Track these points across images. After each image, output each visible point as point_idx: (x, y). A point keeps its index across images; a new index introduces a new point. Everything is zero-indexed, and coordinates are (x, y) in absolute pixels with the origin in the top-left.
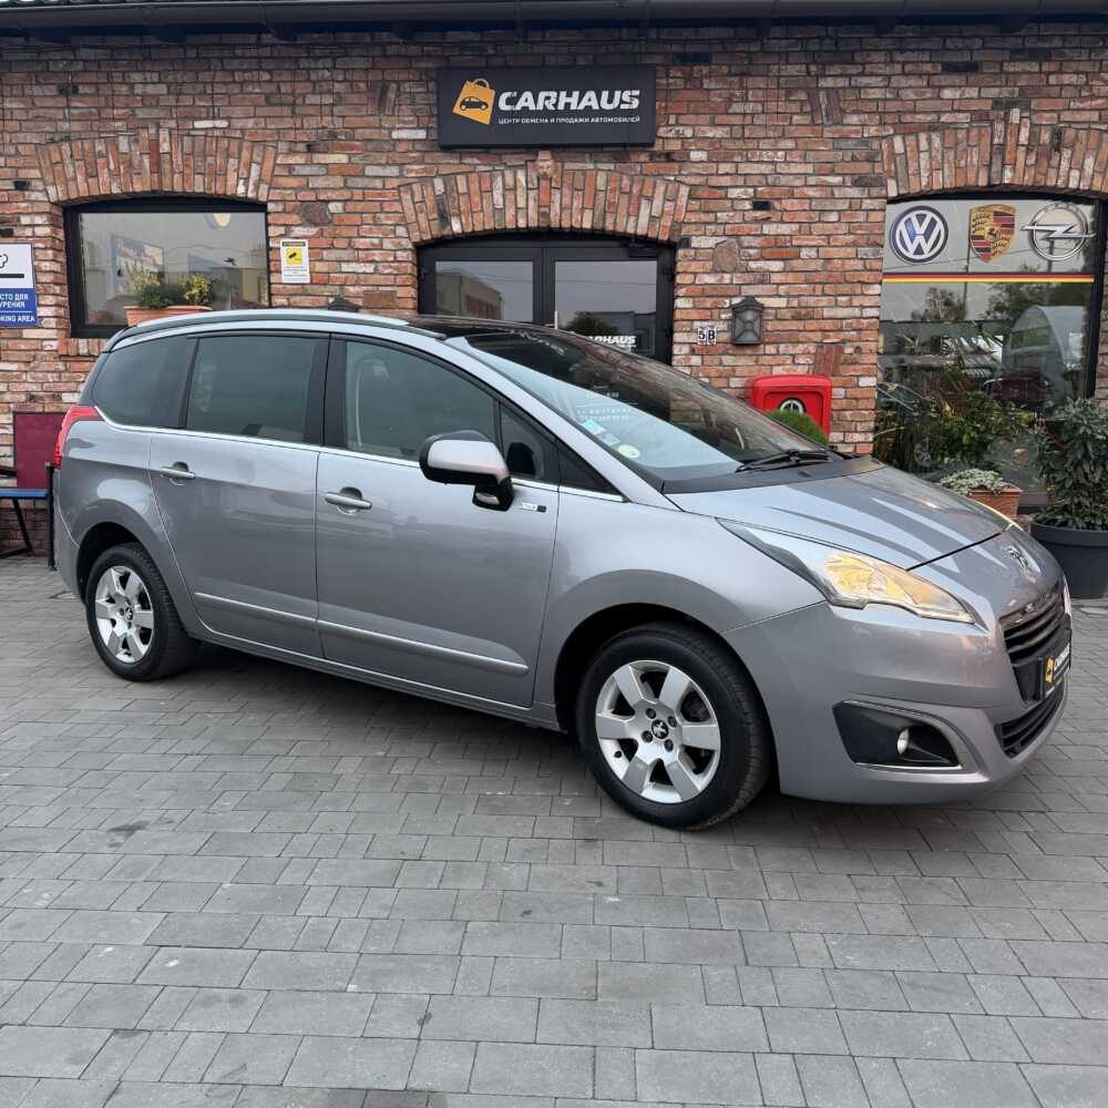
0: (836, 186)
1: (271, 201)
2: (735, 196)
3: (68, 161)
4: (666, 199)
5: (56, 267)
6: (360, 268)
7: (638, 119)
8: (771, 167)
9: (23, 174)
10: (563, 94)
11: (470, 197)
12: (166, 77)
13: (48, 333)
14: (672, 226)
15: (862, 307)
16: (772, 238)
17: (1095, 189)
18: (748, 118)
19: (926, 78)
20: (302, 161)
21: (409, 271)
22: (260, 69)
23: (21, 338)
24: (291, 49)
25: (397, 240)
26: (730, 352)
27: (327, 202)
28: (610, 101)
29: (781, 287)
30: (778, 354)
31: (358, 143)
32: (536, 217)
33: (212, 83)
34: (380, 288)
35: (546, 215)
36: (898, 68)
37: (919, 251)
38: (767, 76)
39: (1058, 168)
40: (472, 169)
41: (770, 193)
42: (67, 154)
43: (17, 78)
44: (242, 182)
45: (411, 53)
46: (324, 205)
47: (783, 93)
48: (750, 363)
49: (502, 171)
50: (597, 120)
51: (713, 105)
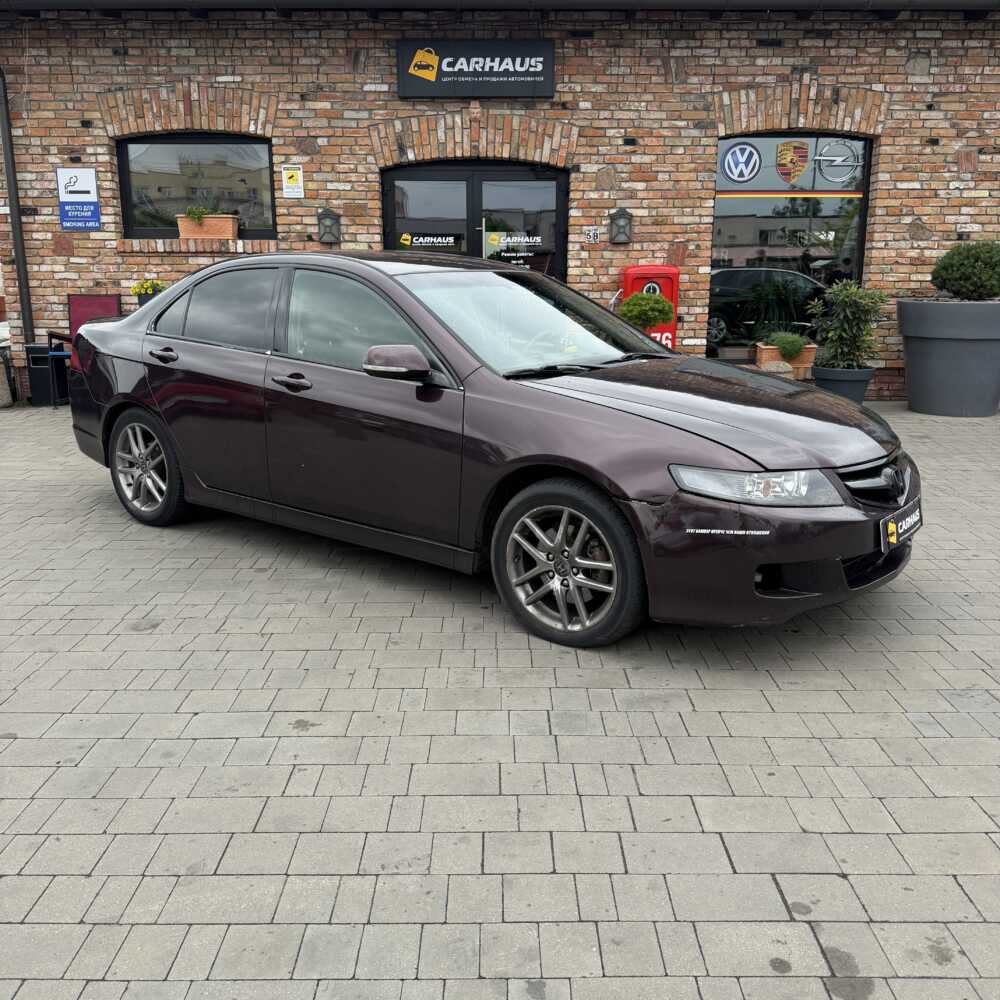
0: (683, 128)
1: (275, 137)
2: (611, 134)
3: (121, 106)
4: (561, 136)
6: (341, 186)
7: (542, 78)
8: (637, 114)
9: (88, 116)
10: (488, 60)
11: (420, 133)
12: (194, 42)
13: (108, 235)
14: (568, 154)
15: (700, 216)
16: (638, 166)
17: (862, 131)
18: (621, 79)
19: (745, 50)
20: (297, 107)
21: (377, 188)
22: (265, 38)
23: (89, 239)
24: (289, 24)
25: (367, 166)
26: (609, 248)
27: (316, 137)
28: (522, 65)
29: (644, 201)
30: (642, 250)
31: (338, 94)
32: (469, 149)
33: (231, 48)
34: (356, 202)
35: (476, 148)
36: (725, 43)
37: (741, 174)
38: (633, 47)
39: (837, 116)
40: (421, 113)
41: (636, 133)
42: (120, 102)
43: (82, 42)
44: (252, 122)
45: (377, 28)
46: (312, 140)
47: (644, 60)
48: (625, 257)
49: (444, 115)
50: (513, 79)
51: (595, 68)
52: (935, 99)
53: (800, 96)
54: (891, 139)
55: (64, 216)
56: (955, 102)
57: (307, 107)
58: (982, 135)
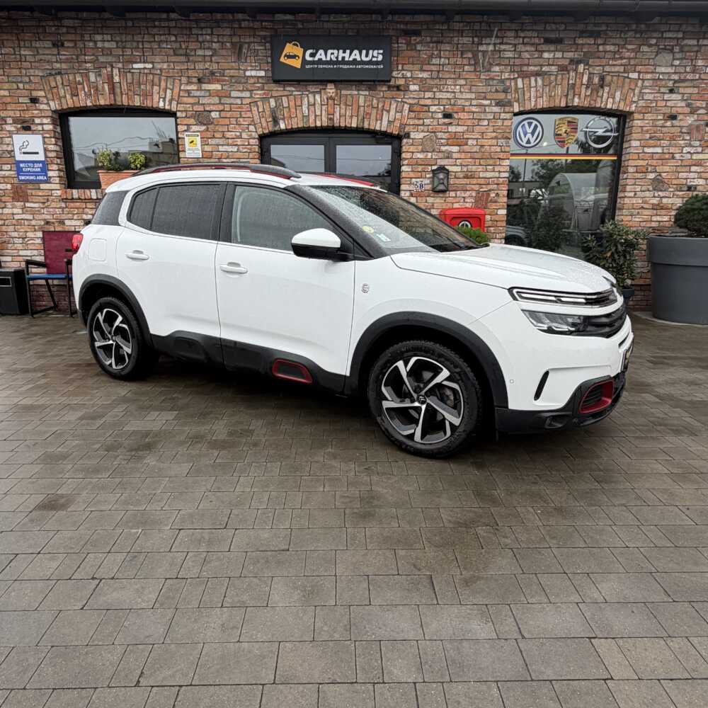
0: (487, 106)
1: (179, 111)
2: (433, 110)
3: (60, 86)
4: (396, 112)
5: (58, 149)
7: (382, 66)
8: (453, 94)
9: (35, 94)
10: (341, 51)
11: (290, 109)
12: (115, 37)
13: (55, 186)
14: (400, 126)
15: (500, 172)
16: (453, 134)
17: (621, 108)
18: (441, 68)
19: (535, 46)
20: (195, 88)
21: (257, 150)
22: (169, 34)
23: (39, 189)
24: (188, 22)
25: (249, 133)
26: (432, 195)
27: (210, 111)
28: (367, 56)
29: (458, 161)
30: (456, 196)
31: (227, 78)
32: (326, 120)
33: (143, 42)
34: (241, 160)
35: (331, 119)
36: (520, 40)
37: (528, 142)
38: (451, 43)
39: (602, 97)
40: (290, 93)
41: (452, 109)
42: (59, 83)
43: (28, 36)
44: (161, 99)
45: (255, 27)
46: (207, 113)
47: (459, 53)
48: (443, 202)
49: (307, 95)
50: (360, 67)
51: (422, 59)
52: (676, 85)
54: (641, 115)
55: (19, 171)
56: (690, 87)
57: (203, 88)
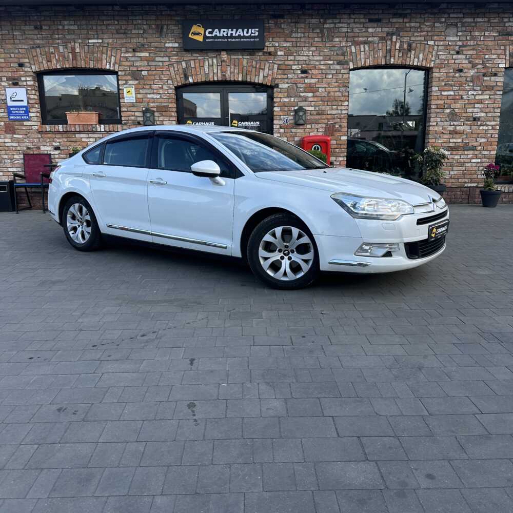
0: (331, 65)
1: (120, 71)
2: (294, 68)
3: (39, 56)
4: (269, 70)
5: (36, 97)
6: (155, 96)
7: (258, 39)
8: (307, 57)
9: (22, 61)
10: (230, 30)
11: (196, 68)
12: (77, 22)
13: (34, 122)
14: (272, 79)
15: (341, 110)
16: (308, 84)
17: (423, 65)
18: (299, 39)
19: (362, 24)
20: (131, 55)
21: (174, 96)
22: (114, 20)
23: (23, 125)
24: (126, 12)
25: (168, 85)
26: (294, 127)
28: (247, 33)
29: (312, 103)
30: (312, 128)
31: (153, 48)
32: (221, 76)
33: (96, 25)
34: (163, 104)
35: (225, 75)
36: (353, 20)
38: (305, 23)
39: (410, 58)
40: (195, 58)
41: (307, 67)
42: (39, 53)
43: (18, 22)
44: (108, 63)
45: (172, 14)
46: (140, 72)
47: (311, 30)
48: (302, 131)
49: (208, 59)
50: (243, 40)
51: (285, 34)
52: (461, 49)
53: (391, 47)
54: (438, 69)
55: (10, 113)
56: (471, 50)
57: (136, 55)
58: (485, 67)
